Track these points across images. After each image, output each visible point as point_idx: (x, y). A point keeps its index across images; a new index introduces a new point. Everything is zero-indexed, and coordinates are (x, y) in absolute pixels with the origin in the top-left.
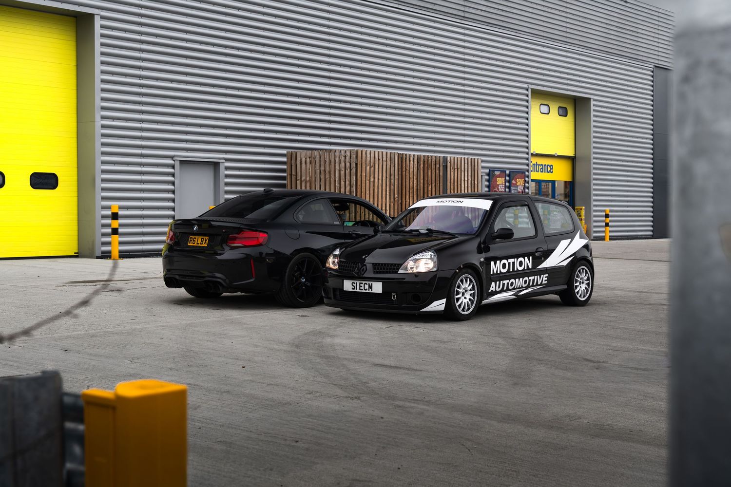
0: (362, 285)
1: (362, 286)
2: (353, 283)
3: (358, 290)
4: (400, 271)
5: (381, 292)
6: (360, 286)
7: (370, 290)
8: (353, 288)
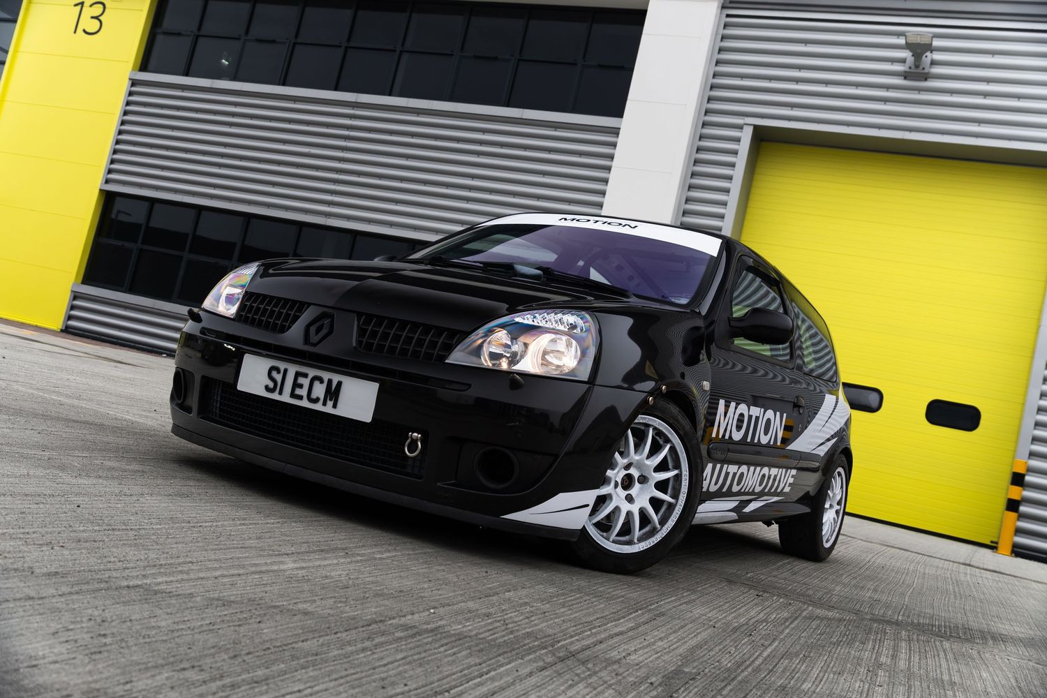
0: (305, 382)
1: (301, 386)
2: (272, 369)
3: (286, 398)
4: (458, 357)
5: (367, 417)
6: (296, 385)
7: (330, 403)
8: (271, 385)
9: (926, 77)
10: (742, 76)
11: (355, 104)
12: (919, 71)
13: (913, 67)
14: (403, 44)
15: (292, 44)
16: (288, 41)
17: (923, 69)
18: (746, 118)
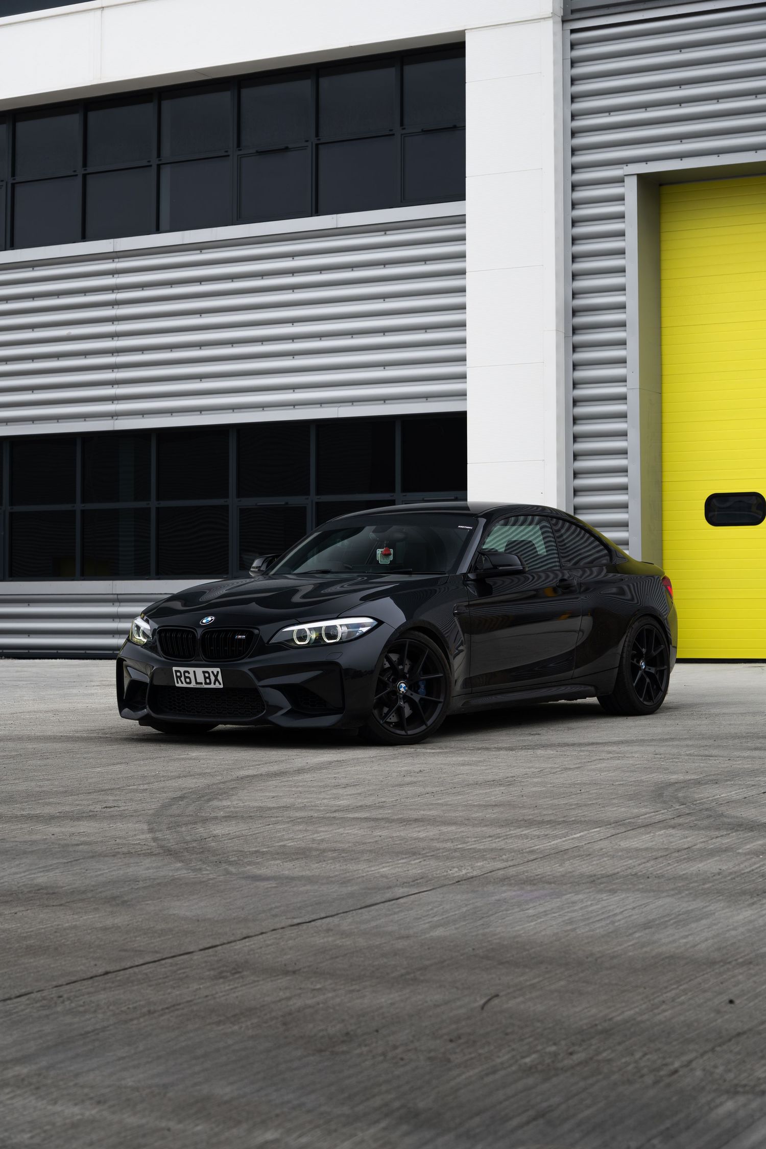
10: (609, 110)
11: (114, 255)
14: (159, 155)
15: (9, 186)
16: (4, 183)
18: (624, 166)
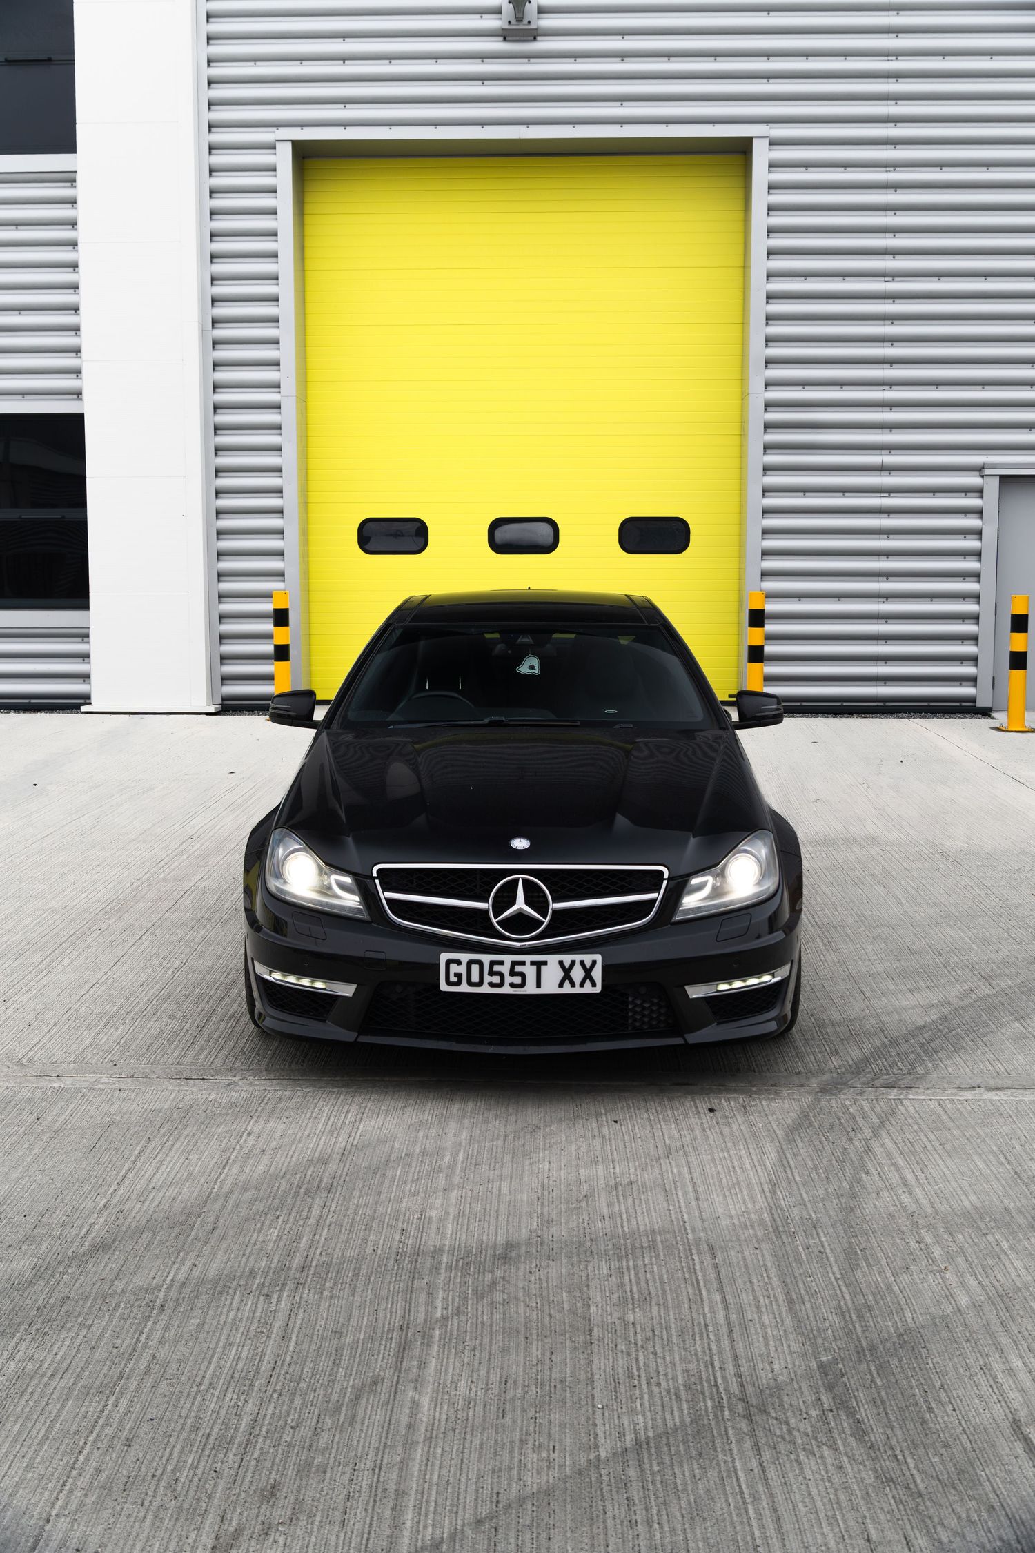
9: (534, 35)
10: (254, 59)
12: (523, 26)
13: (513, 22)
17: (529, 22)
18: (275, 129)
